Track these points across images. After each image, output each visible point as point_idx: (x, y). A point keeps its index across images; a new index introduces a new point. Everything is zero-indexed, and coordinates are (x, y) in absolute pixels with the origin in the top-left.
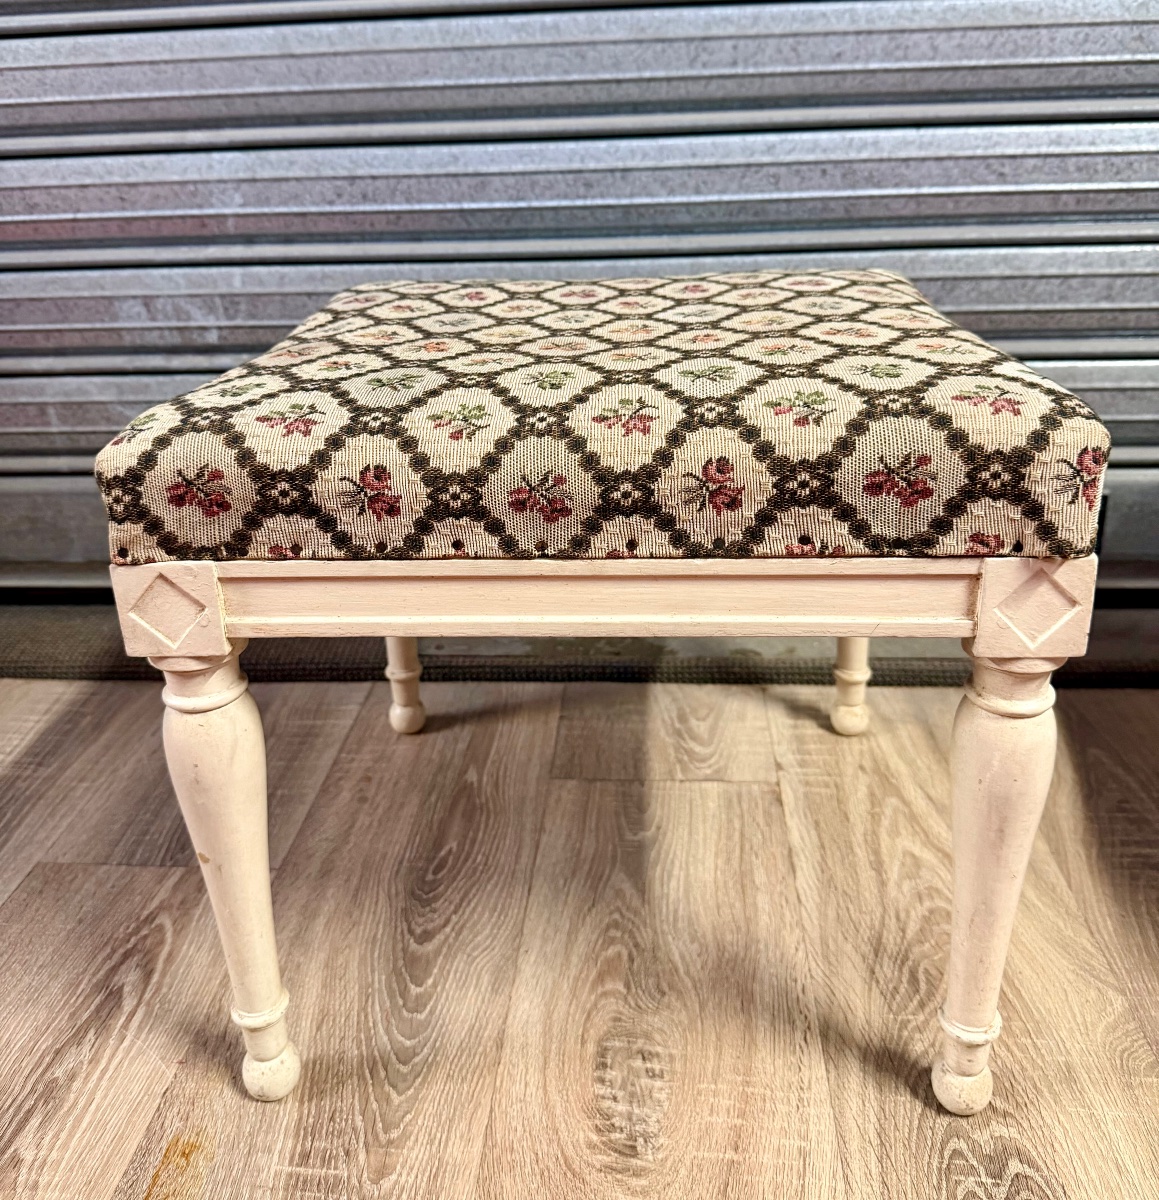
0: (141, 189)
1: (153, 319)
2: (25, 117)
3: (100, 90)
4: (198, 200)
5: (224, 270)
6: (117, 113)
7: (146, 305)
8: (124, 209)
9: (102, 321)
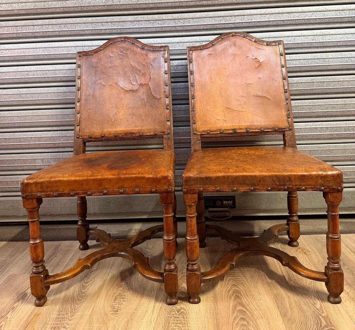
0: (43, 138)
1: (43, 163)
2: (21, 125)
3: (37, 120)
4: (54, 140)
5: (58, 153)
6: (40, 124)
7: (42, 161)
8: (39, 142)
9: (33, 164)
